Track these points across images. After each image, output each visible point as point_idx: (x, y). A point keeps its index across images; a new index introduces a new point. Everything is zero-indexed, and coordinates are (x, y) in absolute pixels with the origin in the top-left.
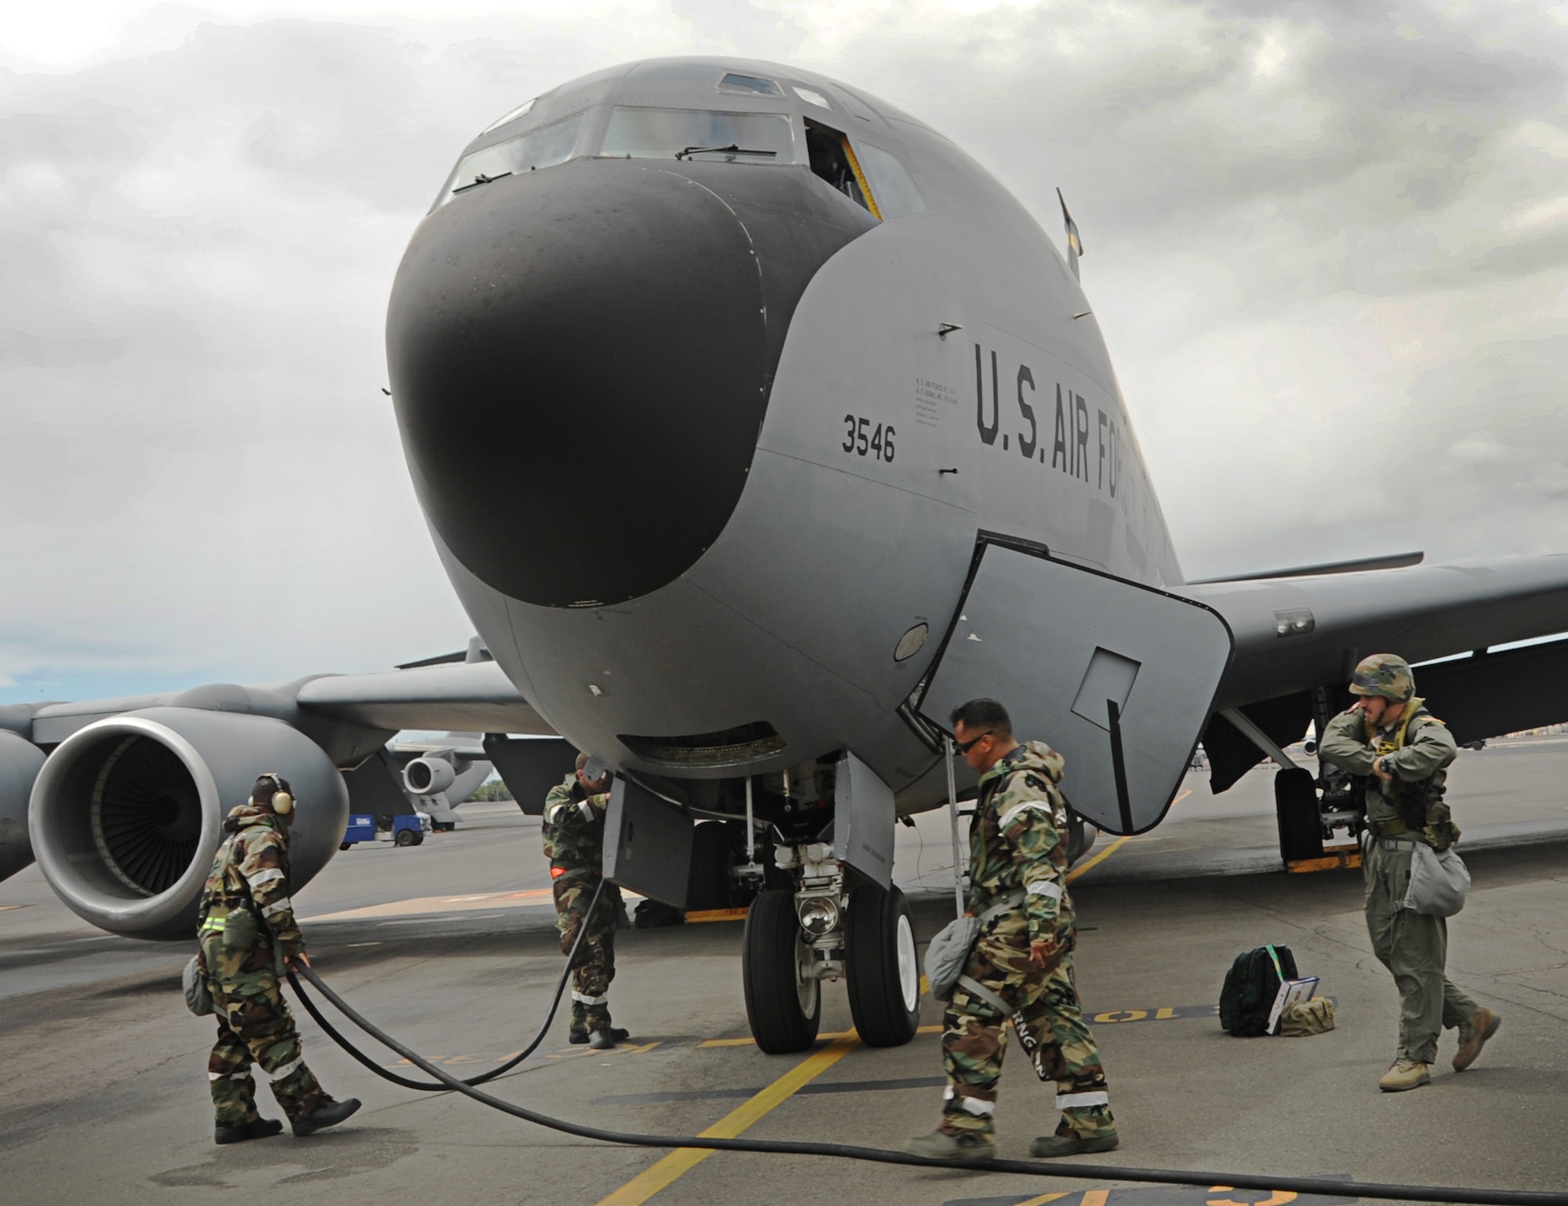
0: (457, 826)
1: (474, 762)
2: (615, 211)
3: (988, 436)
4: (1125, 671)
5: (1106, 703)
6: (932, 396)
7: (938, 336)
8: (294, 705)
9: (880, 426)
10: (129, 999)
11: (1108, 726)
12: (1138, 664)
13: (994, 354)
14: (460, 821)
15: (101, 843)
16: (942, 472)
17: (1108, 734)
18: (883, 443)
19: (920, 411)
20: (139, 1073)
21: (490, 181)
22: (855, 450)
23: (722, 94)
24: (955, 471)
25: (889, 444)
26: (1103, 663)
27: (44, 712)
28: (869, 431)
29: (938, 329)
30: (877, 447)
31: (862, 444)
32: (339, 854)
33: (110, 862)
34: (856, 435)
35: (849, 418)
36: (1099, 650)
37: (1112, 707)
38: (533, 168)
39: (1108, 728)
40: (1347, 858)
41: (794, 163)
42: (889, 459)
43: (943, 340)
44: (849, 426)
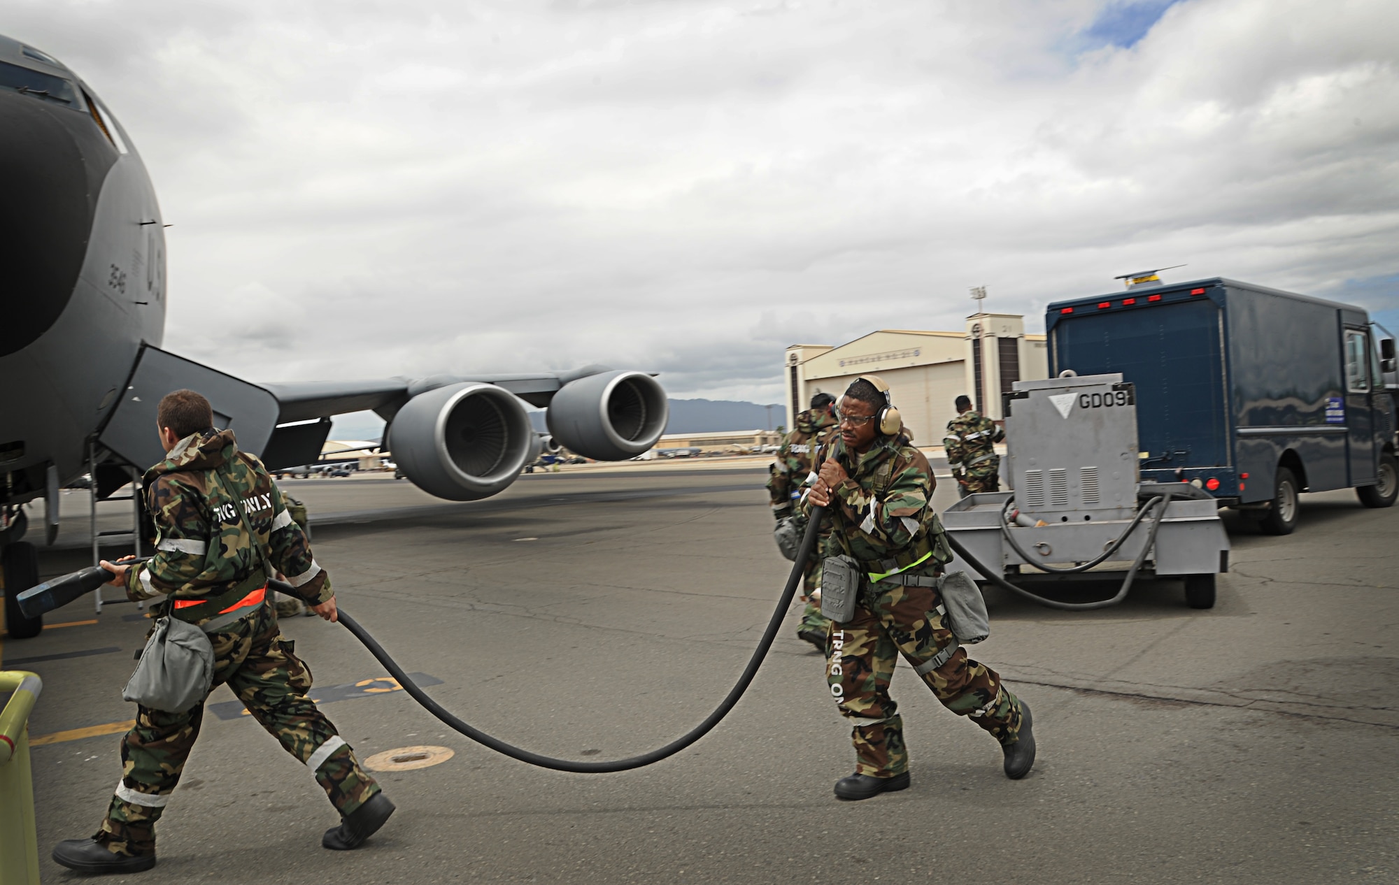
3: (149, 288)
4: (223, 422)
6: (137, 259)
7: (139, 226)
9: (122, 272)
12: (230, 419)
13: (153, 241)
16: (137, 303)
18: (122, 283)
19: (133, 268)
22: (113, 285)
23: (26, 58)
24: (146, 304)
28: (118, 274)
30: (120, 285)
31: (115, 281)
34: (114, 276)
35: (113, 266)
41: (81, 110)
42: (123, 292)
43: (141, 228)
44: (111, 270)
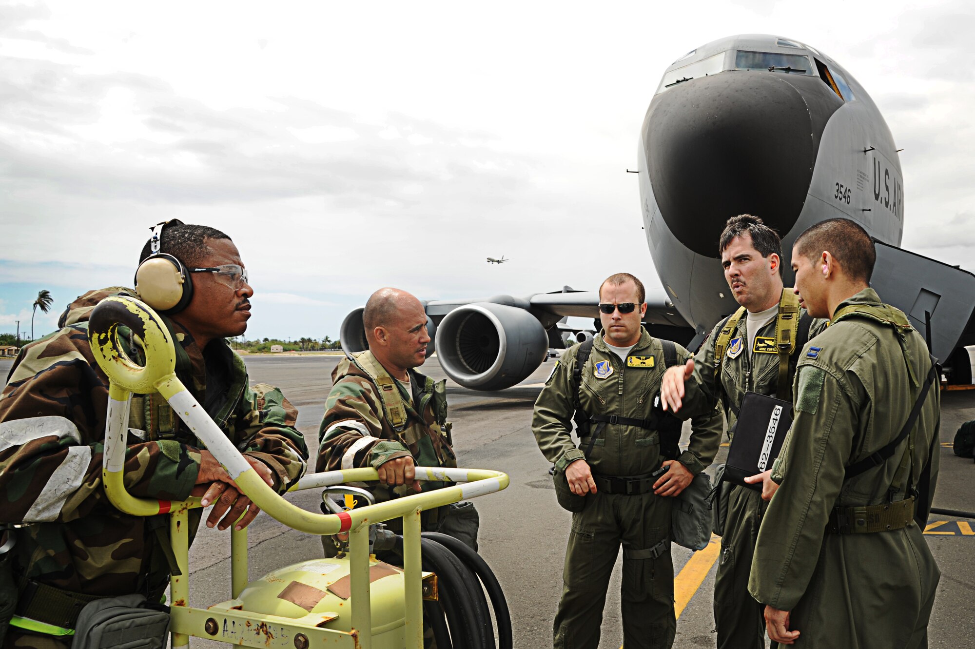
0: (557, 355)
1: (564, 332)
2: (757, 89)
3: (877, 198)
4: (933, 300)
5: (924, 312)
6: (862, 177)
7: (863, 153)
8: (529, 304)
9: (846, 188)
10: (471, 412)
11: (925, 322)
12: (939, 296)
13: (879, 162)
14: (558, 354)
15: (459, 353)
16: (863, 210)
17: (925, 325)
18: (847, 196)
19: (859, 184)
20: (493, 441)
21: (687, 80)
22: (838, 198)
23: (779, 47)
24: (870, 210)
25: (849, 196)
26: (924, 295)
27: (430, 304)
28: (843, 190)
29: (863, 150)
30: (845, 197)
31: (840, 195)
32: (543, 363)
33: (462, 360)
34: (839, 191)
35: (837, 184)
36: (923, 290)
37: (927, 314)
38: (707, 75)
39: (925, 323)
40: (947, 387)
41: (814, 75)
42: (848, 203)
43: (866, 154)
44: (837, 187)
